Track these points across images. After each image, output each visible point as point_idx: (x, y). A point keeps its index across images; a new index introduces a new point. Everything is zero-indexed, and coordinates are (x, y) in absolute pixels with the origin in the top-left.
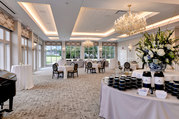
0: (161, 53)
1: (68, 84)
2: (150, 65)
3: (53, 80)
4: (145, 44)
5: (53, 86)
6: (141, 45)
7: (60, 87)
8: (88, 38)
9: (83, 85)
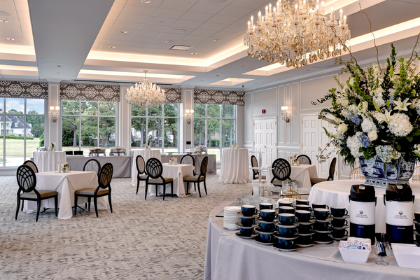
0: (401, 126)
1: (79, 239)
2: (366, 166)
3: (17, 223)
4: (350, 98)
5: (21, 246)
6: (338, 101)
7: (49, 251)
8: (146, 72)
9: (133, 239)
